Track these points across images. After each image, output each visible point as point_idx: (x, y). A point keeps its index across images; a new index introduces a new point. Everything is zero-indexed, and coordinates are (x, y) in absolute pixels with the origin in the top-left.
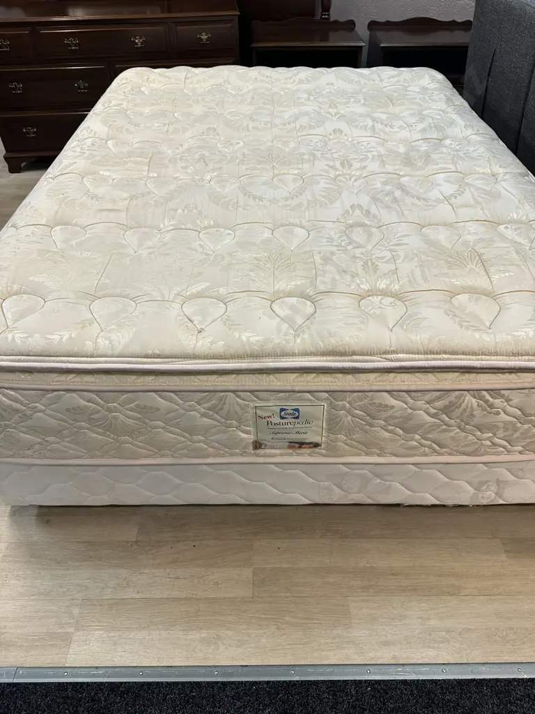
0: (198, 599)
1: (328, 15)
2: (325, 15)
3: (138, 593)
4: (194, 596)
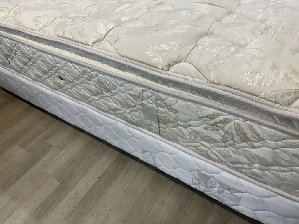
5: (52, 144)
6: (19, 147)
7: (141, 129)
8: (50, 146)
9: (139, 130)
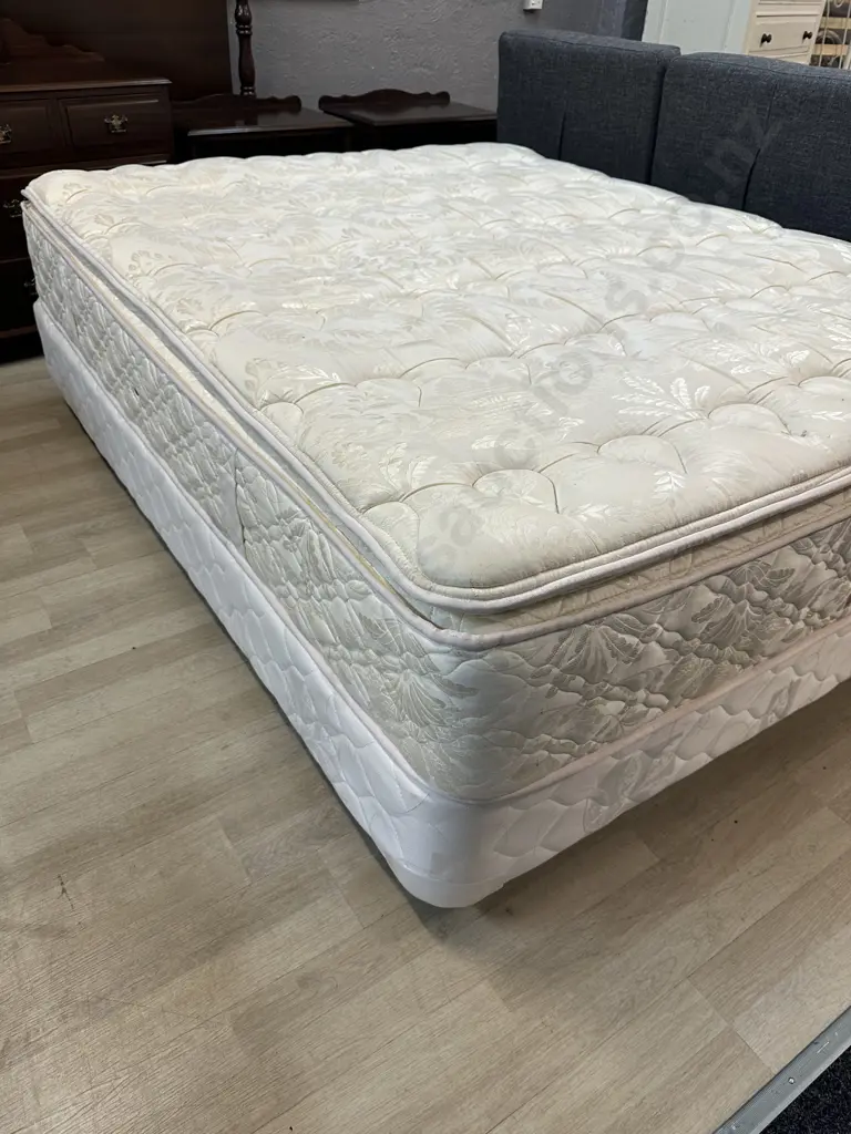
0: (816, 879)
1: (253, 91)
2: (248, 91)
3: (743, 919)
4: (808, 879)
5: (89, 550)
6: (22, 531)
7: (229, 542)
8: (82, 551)
9: (225, 545)
